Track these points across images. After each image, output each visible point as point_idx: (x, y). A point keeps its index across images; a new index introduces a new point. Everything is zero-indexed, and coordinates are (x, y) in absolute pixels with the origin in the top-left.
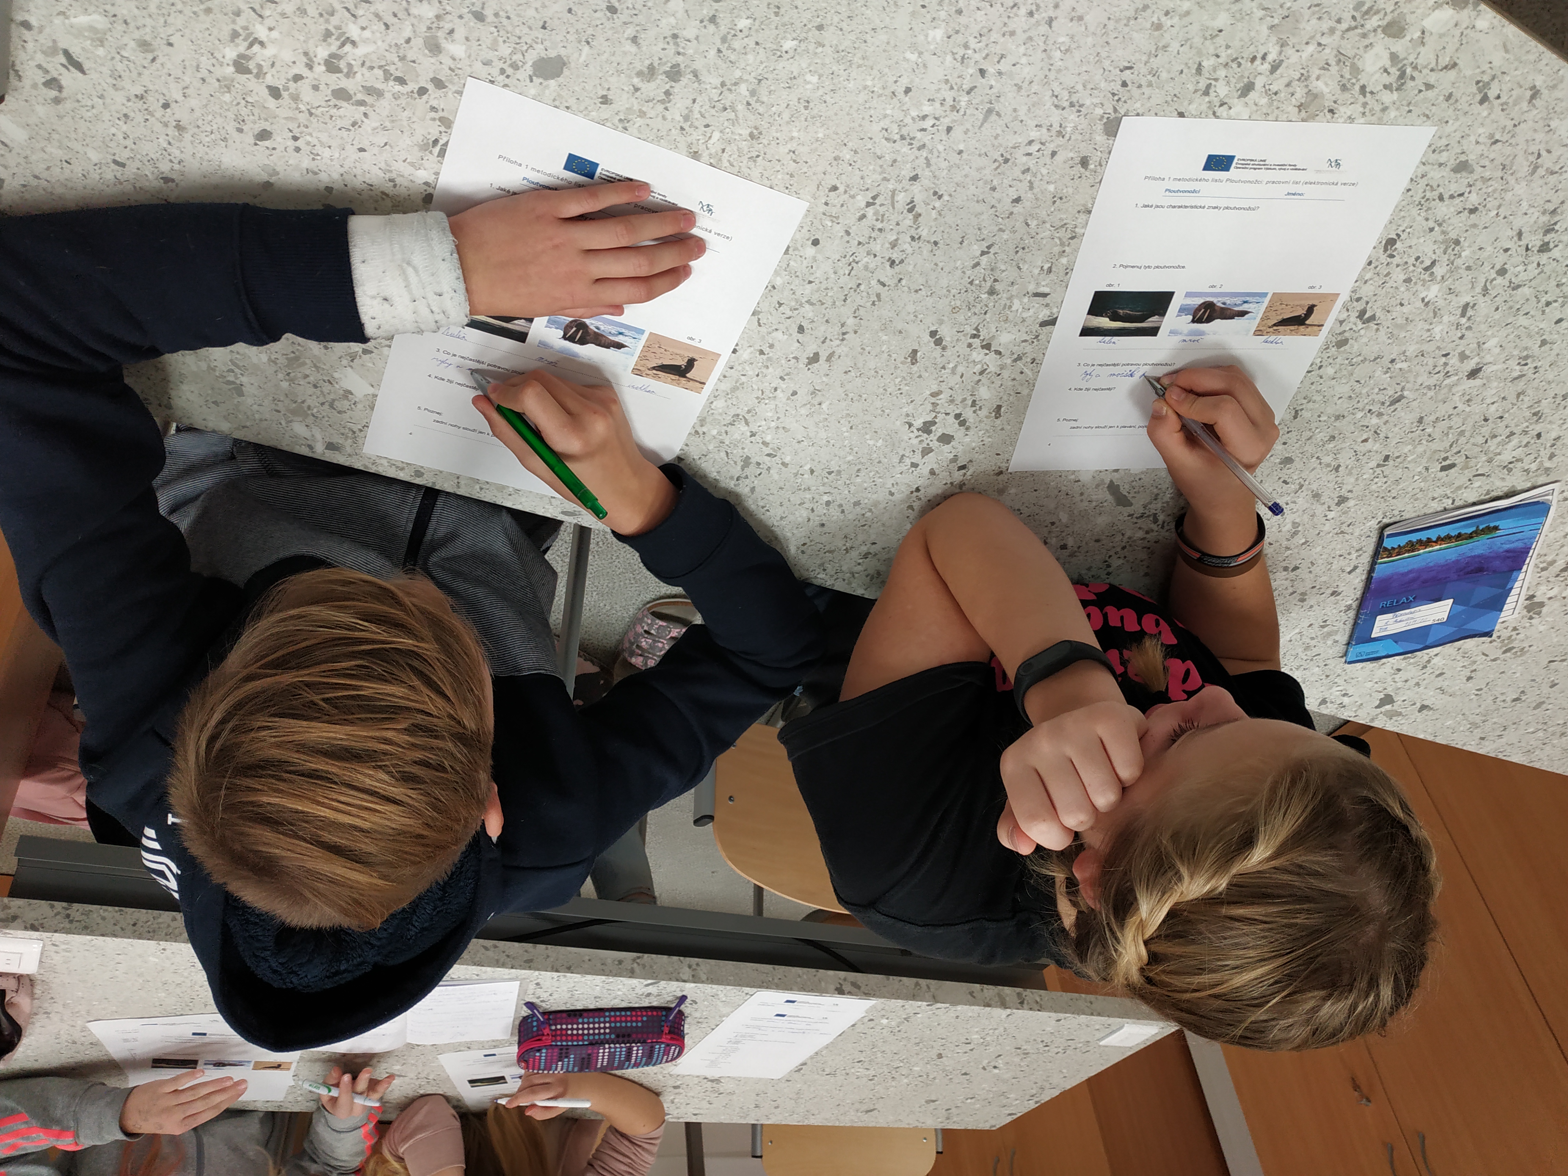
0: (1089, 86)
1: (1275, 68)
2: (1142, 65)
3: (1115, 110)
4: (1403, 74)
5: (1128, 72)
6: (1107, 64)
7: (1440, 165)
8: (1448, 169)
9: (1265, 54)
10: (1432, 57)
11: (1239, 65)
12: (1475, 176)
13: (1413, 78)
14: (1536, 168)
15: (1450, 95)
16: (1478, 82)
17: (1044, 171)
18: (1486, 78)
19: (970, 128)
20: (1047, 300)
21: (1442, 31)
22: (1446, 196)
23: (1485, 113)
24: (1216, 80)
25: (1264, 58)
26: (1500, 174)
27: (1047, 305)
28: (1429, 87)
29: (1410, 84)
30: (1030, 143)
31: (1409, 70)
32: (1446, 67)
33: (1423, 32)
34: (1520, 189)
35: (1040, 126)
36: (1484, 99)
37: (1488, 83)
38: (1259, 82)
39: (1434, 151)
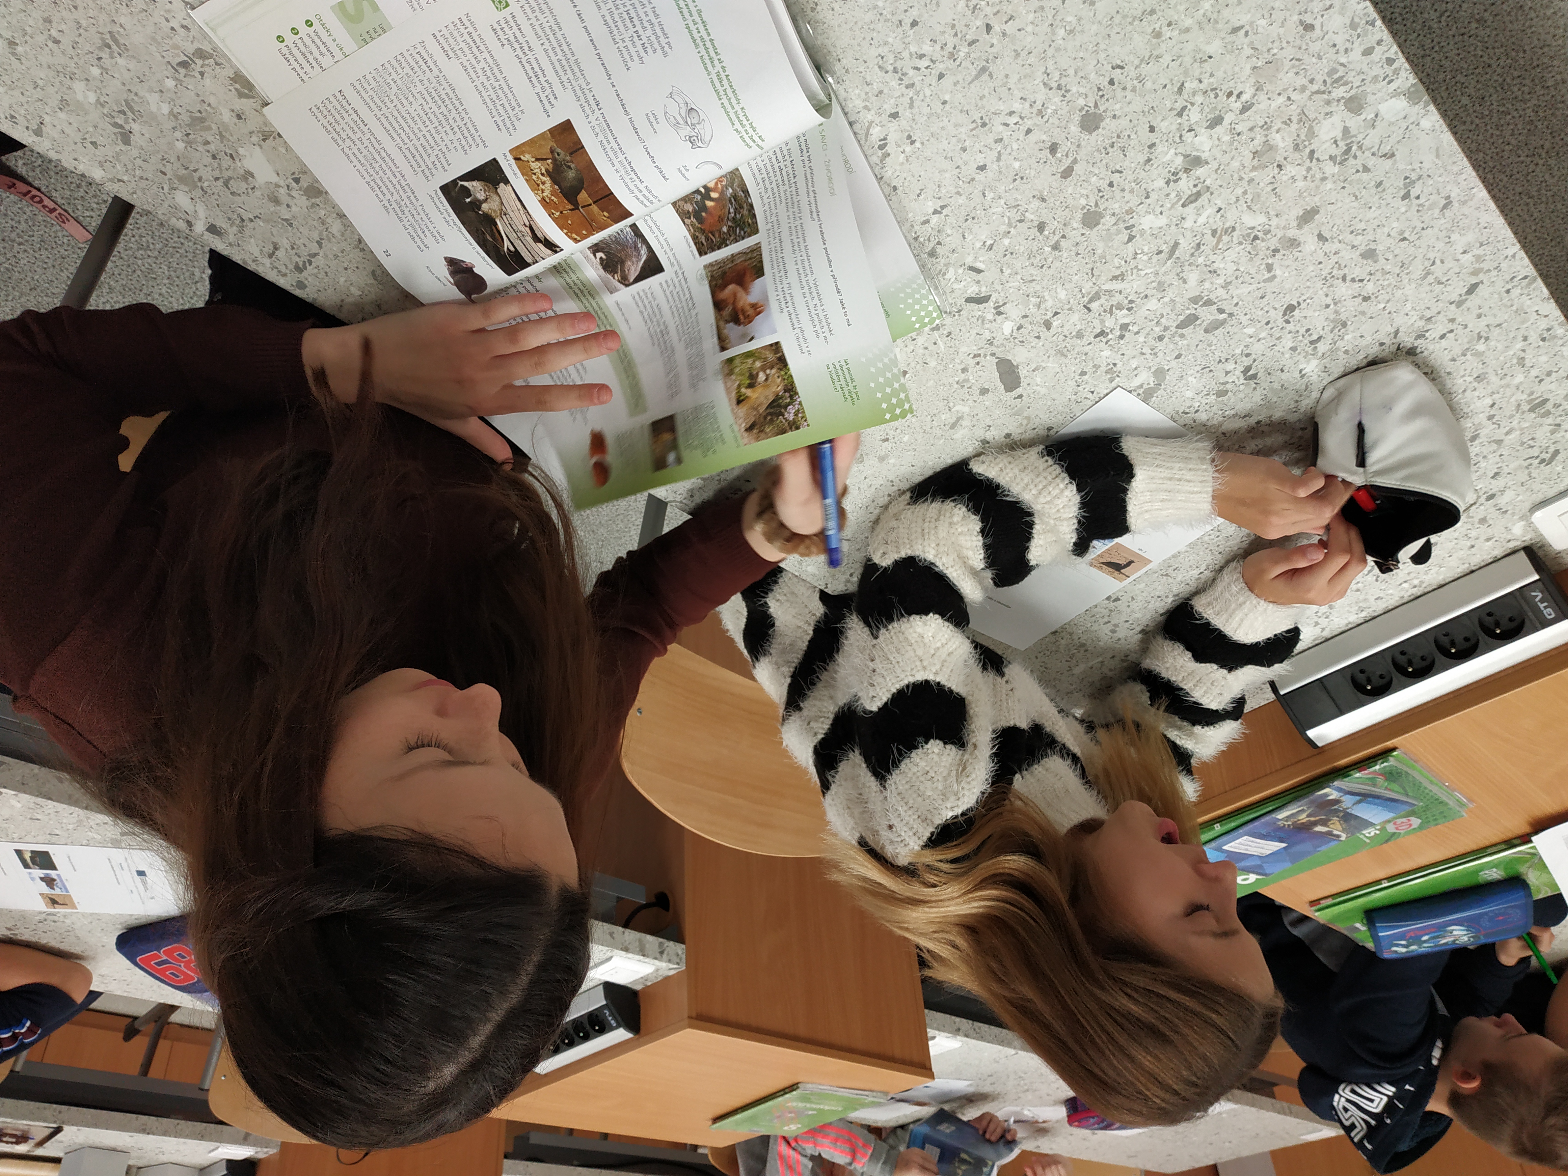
0: (1080, 74)
1: (1245, 109)
2: (1133, 69)
3: (1096, 105)
4: (1348, 151)
5: (1119, 71)
6: (1102, 56)
7: (1353, 247)
8: (1358, 253)
9: (1241, 93)
10: (1377, 141)
11: (1216, 96)
12: (1378, 266)
13: (1355, 157)
14: (1428, 274)
15: (1381, 183)
16: (1406, 178)
17: (1015, 146)
18: (1414, 176)
19: (961, 81)
20: (980, 277)
21: (1393, 120)
22: (1348, 278)
23: (1403, 210)
24: (1192, 104)
25: (1239, 96)
26: (1397, 270)
27: (978, 282)
28: (1366, 169)
29: (1352, 161)
30: (1011, 113)
31: (1354, 148)
32: (1385, 155)
33: (1376, 116)
34: (1409, 290)
35: (1025, 99)
36: (1406, 196)
37: (1414, 182)
38: (1228, 118)
39: (1352, 232)
